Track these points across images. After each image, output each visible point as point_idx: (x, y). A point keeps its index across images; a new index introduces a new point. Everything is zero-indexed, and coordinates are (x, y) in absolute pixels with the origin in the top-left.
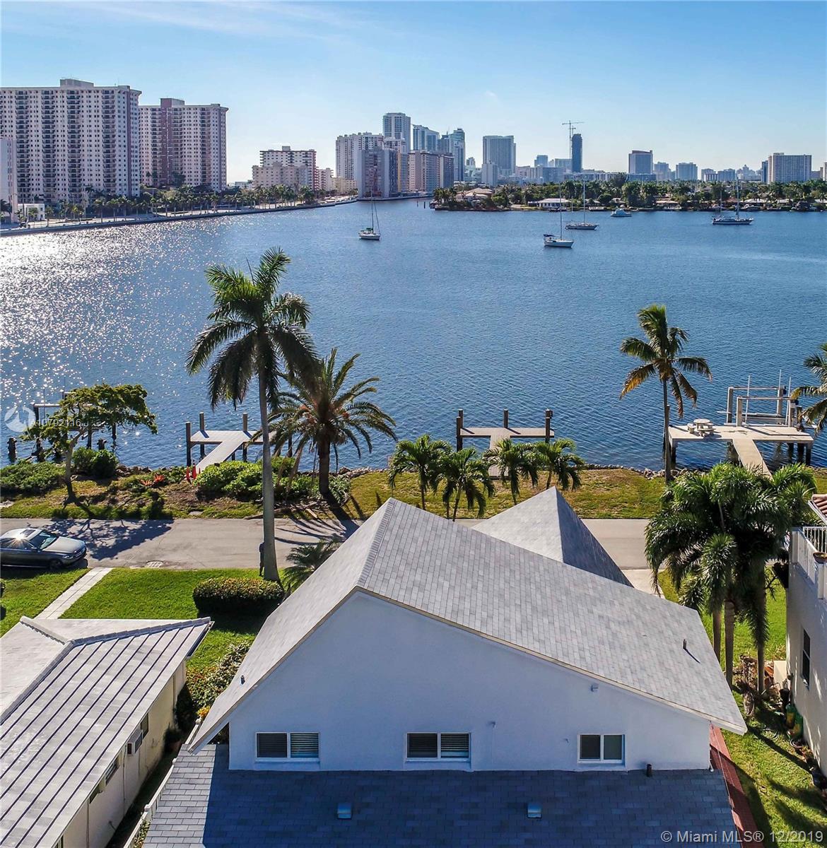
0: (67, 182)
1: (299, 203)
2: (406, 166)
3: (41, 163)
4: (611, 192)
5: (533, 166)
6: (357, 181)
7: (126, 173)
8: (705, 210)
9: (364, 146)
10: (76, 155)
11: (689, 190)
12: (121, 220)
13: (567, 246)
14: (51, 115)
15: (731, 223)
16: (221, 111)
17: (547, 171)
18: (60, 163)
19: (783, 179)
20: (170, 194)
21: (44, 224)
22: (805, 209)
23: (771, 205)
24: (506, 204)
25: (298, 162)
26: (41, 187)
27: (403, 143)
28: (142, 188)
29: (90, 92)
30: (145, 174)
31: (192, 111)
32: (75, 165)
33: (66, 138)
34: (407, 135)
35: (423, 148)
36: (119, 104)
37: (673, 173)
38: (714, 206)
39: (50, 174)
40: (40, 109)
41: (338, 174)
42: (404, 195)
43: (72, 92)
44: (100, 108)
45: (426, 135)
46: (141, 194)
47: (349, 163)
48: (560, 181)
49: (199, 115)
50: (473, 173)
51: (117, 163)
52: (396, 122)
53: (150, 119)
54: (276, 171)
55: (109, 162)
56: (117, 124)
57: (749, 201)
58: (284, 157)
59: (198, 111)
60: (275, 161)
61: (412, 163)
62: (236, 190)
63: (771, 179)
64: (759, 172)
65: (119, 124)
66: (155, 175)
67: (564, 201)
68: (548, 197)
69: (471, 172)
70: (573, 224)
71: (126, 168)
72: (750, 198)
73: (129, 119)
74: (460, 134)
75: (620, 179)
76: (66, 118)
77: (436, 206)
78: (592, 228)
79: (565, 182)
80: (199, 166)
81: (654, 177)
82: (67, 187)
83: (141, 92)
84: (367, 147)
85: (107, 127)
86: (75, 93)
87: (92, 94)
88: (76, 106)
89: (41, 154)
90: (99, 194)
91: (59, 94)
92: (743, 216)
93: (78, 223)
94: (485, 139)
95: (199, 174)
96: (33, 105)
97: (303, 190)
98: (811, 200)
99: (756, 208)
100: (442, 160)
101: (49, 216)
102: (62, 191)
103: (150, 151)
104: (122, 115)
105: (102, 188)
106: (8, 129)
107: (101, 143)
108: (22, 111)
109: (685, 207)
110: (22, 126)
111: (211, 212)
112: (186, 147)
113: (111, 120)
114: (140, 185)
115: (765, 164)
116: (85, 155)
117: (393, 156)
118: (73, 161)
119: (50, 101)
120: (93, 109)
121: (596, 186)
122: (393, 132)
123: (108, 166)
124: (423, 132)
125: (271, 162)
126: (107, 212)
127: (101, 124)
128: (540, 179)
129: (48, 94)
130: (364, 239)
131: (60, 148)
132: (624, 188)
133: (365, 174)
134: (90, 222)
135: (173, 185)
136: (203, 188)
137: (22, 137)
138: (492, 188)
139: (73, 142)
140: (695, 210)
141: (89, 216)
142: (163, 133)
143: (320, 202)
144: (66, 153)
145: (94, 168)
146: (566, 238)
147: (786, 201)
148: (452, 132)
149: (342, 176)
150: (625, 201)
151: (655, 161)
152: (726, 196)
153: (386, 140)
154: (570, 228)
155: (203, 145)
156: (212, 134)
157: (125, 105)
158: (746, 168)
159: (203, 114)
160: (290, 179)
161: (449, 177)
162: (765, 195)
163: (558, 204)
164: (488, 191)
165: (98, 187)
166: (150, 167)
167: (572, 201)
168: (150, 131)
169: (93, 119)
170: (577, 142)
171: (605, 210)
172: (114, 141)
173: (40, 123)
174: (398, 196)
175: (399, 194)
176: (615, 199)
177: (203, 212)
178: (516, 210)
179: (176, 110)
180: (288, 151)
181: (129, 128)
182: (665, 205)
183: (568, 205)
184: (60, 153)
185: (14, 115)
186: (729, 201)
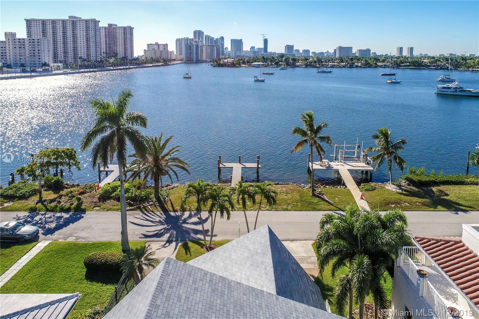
0: (72, 55)
1: (161, 64)
2: (202, 50)
3: (62, 48)
4: (279, 60)
5: (249, 50)
6: (183, 56)
7: (95, 52)
8: (314, 67)
9: (186, 42)
10: (75, 45)
11: (308, 60)
12: (92, 70)
13: (263, 81)
14: (65, 30)
15: (324, 72)
16: (131, 29)
17: (255, 52)
18: (69, 48)
19: (342, 56)
20: (112, 60)
21: (62, 71)
22: (351, 67)
23: (338, 65)
24: (240, 64)
25: (161, 48)
26: (62, 57)
27: (201, 41)
28: (101, 58)
29: (80, 21)
30: (102, 52)
31: (120, 29)
32: (75, 49)
33: (71, 39)
34: (203, 39)
35: (208, 43)
36: (91, 25)
37: (301, 53)
38: (317, 66)
39: (65, 53)
40: (61, 27)
41: (177, 53)
42: (201, 61)
43: (73, 21)
44: (84, 27)
45: (209, 38)
46: (101, 60)
47: (181, 49)
48: (260, 56)
49: (123, 30)
50: (227, 53)
51: (91, 48)
52: (198, 34)
53: (104, 32)
54: (153, 52)
55: (88, 48)
56: (91, 33)
57: (330, 64)
58: (156, 46)
59: (123, 29)
60: (152, 48)
61: (204, 49)
62: (137, 59)
63: (337, 56)
64: (333, 53)
65: (92, 33)
66: (106, 53)
67: (261, 63)
68: (255, 62)
69: (226, 52)
70: (265, 72)
71: (95, 50)
72: (331, 63)
73: (95, 31)
74: (222, 38)
75: (282, 56)
76: (71, 31)
77: (213, 65)
78: (272, 74)
79: (261, 57)
80: (123, 50)
81: (294, 55)
82: (72, 57)
83: (100, 21)
84: (187, 43)
85: (87, 34)
86: (74, 21)
87: (81, 22)
88: (75, 26)
89: (62, 44)
90: (84, 60)
91: (68, 22)
92: (329, 70)
93: (75, 71)
94: (232, 40)
95: (123, 53)
96: (58, 26)
97: (163, 59)
98: (353, 63)
99: (333, 67)
100: (215, 48)
101: (64, 68)
102: (70, 59)
103: (104, 44)
104: (93, 30)
105: (85, 58)
106: (48, 35)
107: (85, 41)
108: (54, 28)
109: (307, 66)
110: (54, 34)
111: (127, 67)
112: (118, 42)
113: (88, 32)
114: (100, 57)
115: (335, 50)
116: (79, 45)
117: (197, 46)
118: (74, 47)
119: (65, 24)
120: (81, 27)
121: (273, 58)
122: (197, 38)
123: (88, 49)
124: (208, 37)
125: (151, 48)
126: (87, 67)
127: (84, 33)
128: (252, 55)
129: (64, 21)
130: (184, 78)
131: (69, 42)
132: (284, 59)
133: (186, 53)
134: (80, 71)
135: (113, 56)
136: (125, 58)
137: (54, 38)
138: (234, 58)
139: (74, 40)
140: (310, 67)
141: (80, 69)
142: (109, 37)
143: (169, 63)
144: (71, 44)
145: (82, 50)
146: (263, 78)
147: (344, 64)
148: (219, 38)
149: (178, 53)
150: (284, 63)
151: (295, 49)
152: (322, 62)
153: (194, 40)
154: (264, 74)
155: (124, 42)
156: (128, 38)
157: (94, 26)
158: (328, 52)
159: (124, 30)
160: (158, 55)
161: (218, 54)
162: (336, 62)
163: (259, 65)
164: (233, 60)
165: (84, 57)
166: (105, 50)
167: (265, 63)
168: (104, 36)
169: (81, 31)
170: (266, 41)
171: (277, 67)
172: (90, 40)
173: (61, 33)
174: (198, 61)
175: (199, 61)
176: (280, 63)
177: (124, 67)
178: (243, 67)
179: (114, 28)
180: (157, 44)
181: (96, 35)
182: (299, 65)
183: (263, 65)
184: (69, 44)
185: (51, 29)
186: (323, 64)
